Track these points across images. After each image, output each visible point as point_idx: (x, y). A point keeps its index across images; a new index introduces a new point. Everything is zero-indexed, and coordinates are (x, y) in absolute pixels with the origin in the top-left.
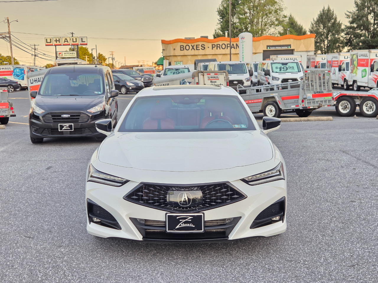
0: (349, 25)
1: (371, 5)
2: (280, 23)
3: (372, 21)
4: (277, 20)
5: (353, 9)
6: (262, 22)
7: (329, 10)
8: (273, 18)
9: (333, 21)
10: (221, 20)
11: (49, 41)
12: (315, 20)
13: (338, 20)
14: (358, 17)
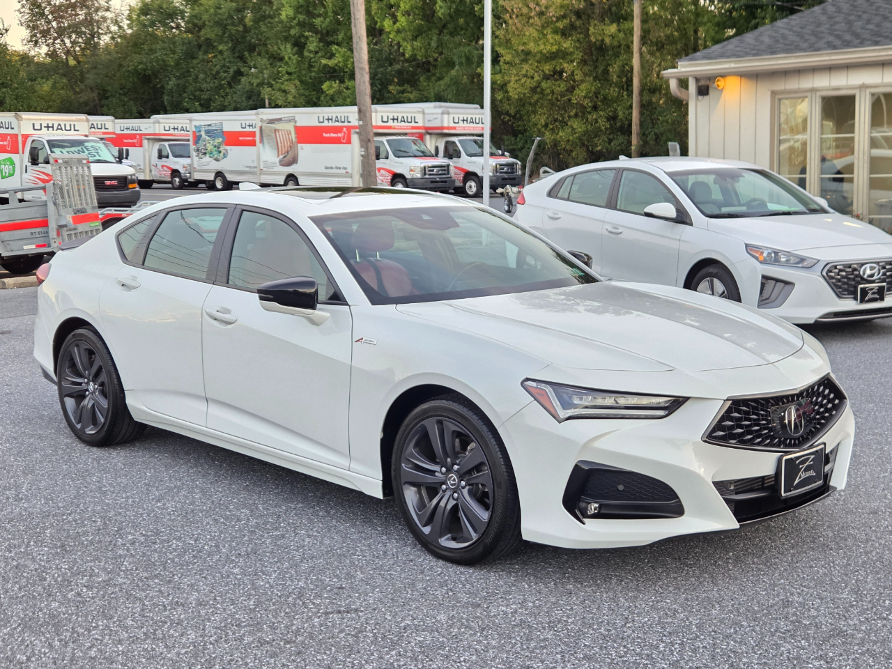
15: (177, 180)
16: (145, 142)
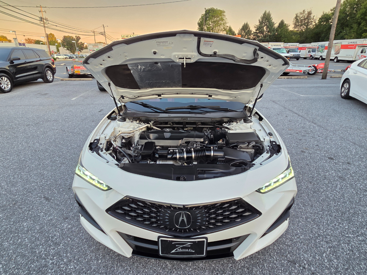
0: (255, 31)
1: (266, 22)
2: (225, 30)
3: (265, 30)
4: (224, 28)
5: (258, 24)
6: (217, 29)
7: (247, 24)
8: (222, 27)
9: (248, 29)
10: (199, 28)
11: (123, 36)
12: (241, 29)
13: (250, 29)
14: (259, 28)
15: (311, 57)
16: (307, 49)
